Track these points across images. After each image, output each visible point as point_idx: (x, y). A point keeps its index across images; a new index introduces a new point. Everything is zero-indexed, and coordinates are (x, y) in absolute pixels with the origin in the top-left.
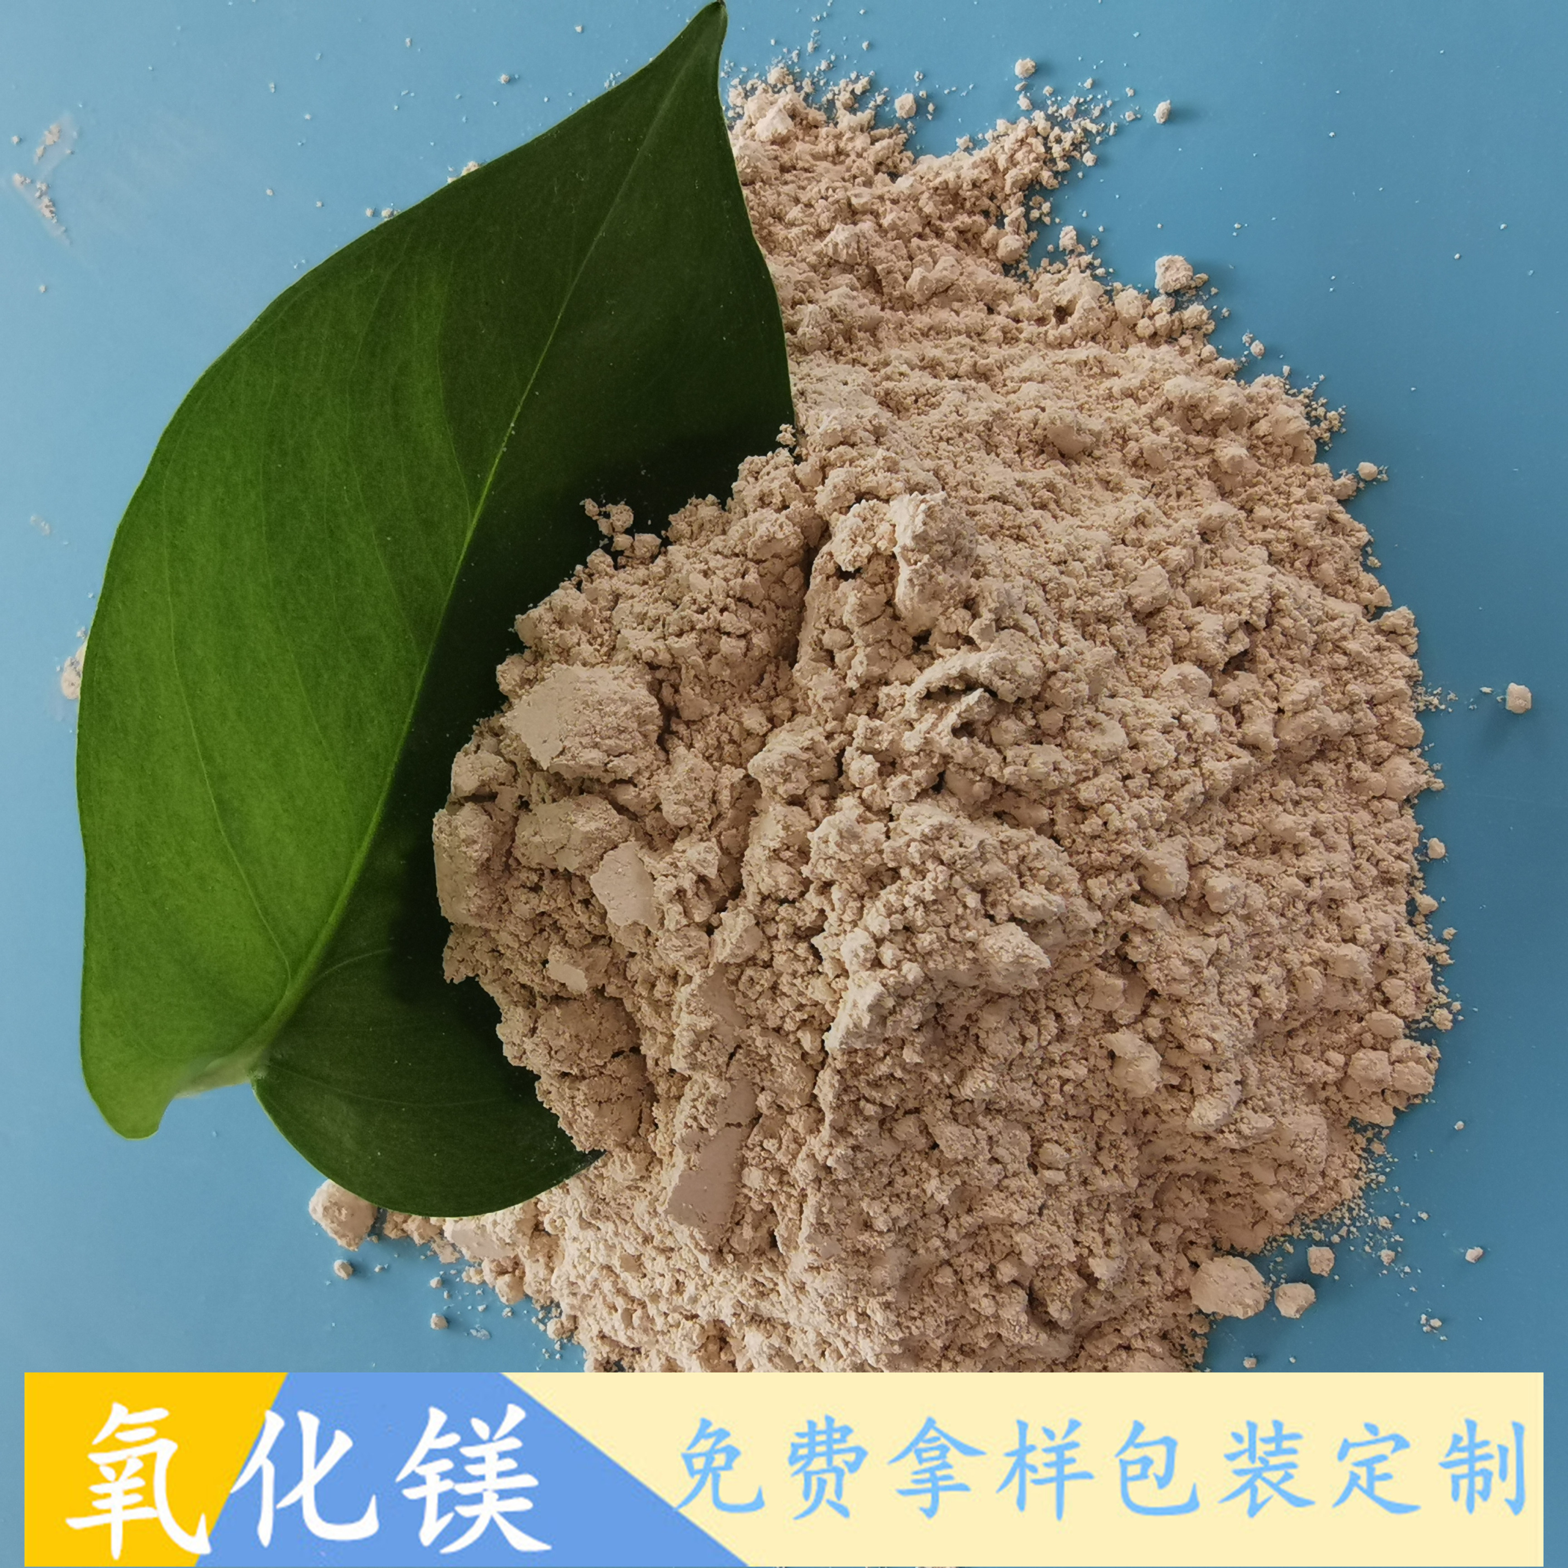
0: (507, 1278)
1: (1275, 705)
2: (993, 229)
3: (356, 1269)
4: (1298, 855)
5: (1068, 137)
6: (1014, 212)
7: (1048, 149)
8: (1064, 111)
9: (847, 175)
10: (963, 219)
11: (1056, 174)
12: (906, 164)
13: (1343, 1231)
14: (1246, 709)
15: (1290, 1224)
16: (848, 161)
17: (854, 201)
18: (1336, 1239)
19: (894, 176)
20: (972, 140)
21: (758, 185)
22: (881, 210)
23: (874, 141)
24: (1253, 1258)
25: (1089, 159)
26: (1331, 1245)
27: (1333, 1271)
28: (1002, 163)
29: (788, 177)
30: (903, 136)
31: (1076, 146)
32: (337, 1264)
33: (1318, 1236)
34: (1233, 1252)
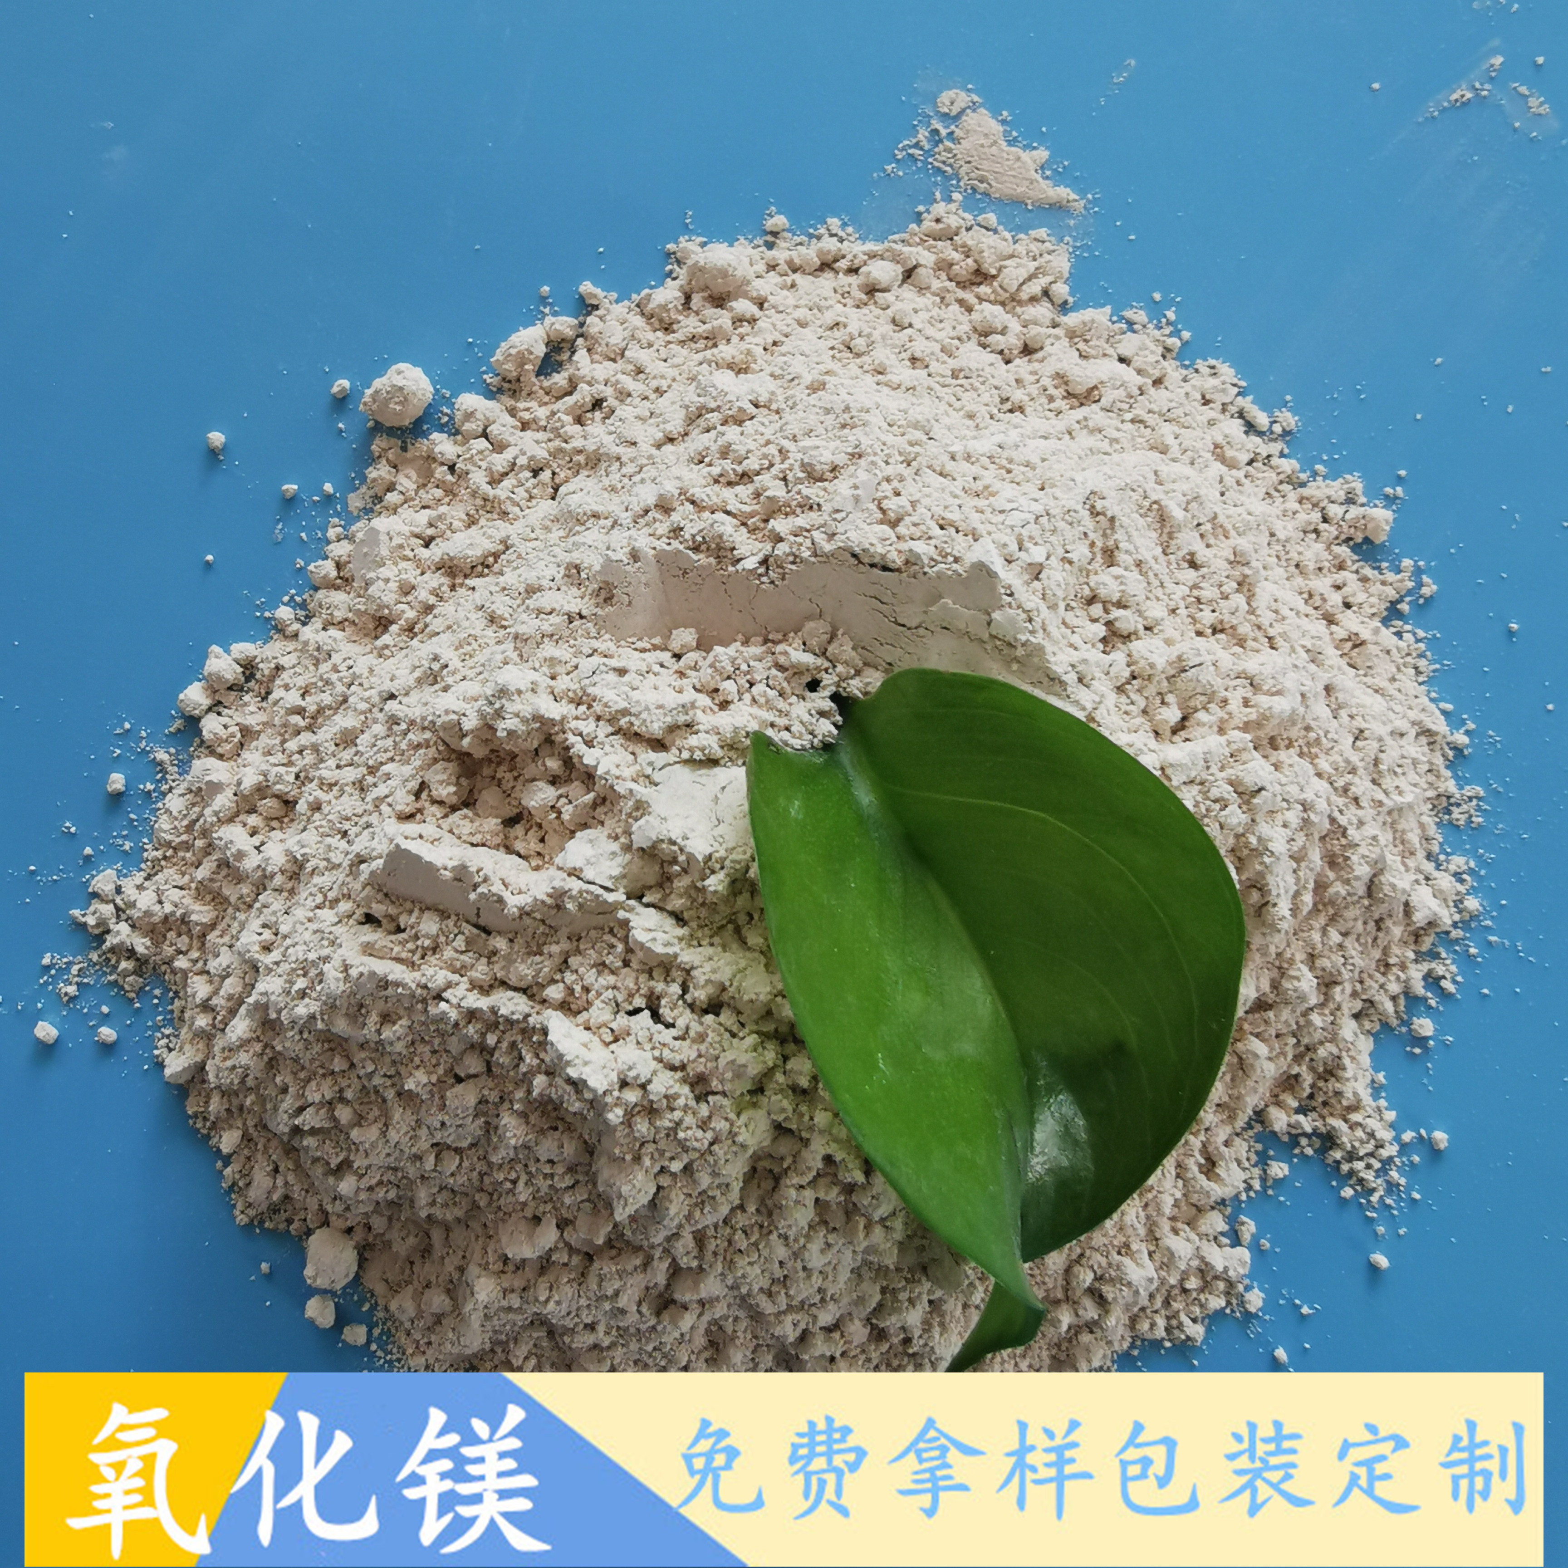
0: (334, 573)
1: (838, 1355)
2: (1295, 1104)
3: (341, 402)
4: (706, 1361)
5: (1369, 1176)
6: (1307, 1123)
7: (1361, 1159)
8: (1394, 1174)
9: (1365, 976)
10: (1308, 1079)
11: (1338, 1163)
12: (1367, 1025)
13: (380, 1353)
14: (836, 1335)
15: (386, 1309)
16: (1378, 975)
17: (1338, 989)
18: (374, 1347)
19: (1357, 1016)
20: (1382, 1086)
21: (1366, 902)
22: (1327, 1012)
23: (1394, 998)
24: (357, 1276)
25: (1348, 1192)
26: (369, 1342)
27: (344, 1342)
28: (1355, 1117)
29: (1371, 925)
30: (1394, 1022)
31: (1361, 1181)
32: (346, 383)
33: (376, 1332)
34: (362, 1262)
